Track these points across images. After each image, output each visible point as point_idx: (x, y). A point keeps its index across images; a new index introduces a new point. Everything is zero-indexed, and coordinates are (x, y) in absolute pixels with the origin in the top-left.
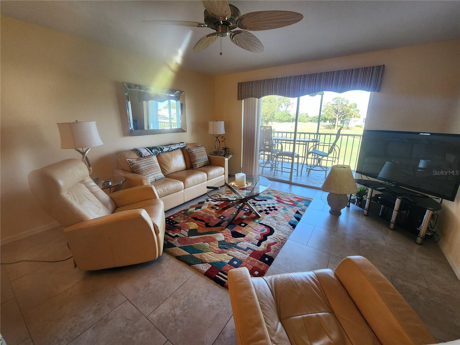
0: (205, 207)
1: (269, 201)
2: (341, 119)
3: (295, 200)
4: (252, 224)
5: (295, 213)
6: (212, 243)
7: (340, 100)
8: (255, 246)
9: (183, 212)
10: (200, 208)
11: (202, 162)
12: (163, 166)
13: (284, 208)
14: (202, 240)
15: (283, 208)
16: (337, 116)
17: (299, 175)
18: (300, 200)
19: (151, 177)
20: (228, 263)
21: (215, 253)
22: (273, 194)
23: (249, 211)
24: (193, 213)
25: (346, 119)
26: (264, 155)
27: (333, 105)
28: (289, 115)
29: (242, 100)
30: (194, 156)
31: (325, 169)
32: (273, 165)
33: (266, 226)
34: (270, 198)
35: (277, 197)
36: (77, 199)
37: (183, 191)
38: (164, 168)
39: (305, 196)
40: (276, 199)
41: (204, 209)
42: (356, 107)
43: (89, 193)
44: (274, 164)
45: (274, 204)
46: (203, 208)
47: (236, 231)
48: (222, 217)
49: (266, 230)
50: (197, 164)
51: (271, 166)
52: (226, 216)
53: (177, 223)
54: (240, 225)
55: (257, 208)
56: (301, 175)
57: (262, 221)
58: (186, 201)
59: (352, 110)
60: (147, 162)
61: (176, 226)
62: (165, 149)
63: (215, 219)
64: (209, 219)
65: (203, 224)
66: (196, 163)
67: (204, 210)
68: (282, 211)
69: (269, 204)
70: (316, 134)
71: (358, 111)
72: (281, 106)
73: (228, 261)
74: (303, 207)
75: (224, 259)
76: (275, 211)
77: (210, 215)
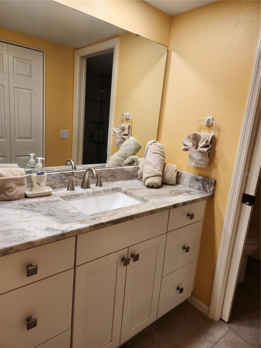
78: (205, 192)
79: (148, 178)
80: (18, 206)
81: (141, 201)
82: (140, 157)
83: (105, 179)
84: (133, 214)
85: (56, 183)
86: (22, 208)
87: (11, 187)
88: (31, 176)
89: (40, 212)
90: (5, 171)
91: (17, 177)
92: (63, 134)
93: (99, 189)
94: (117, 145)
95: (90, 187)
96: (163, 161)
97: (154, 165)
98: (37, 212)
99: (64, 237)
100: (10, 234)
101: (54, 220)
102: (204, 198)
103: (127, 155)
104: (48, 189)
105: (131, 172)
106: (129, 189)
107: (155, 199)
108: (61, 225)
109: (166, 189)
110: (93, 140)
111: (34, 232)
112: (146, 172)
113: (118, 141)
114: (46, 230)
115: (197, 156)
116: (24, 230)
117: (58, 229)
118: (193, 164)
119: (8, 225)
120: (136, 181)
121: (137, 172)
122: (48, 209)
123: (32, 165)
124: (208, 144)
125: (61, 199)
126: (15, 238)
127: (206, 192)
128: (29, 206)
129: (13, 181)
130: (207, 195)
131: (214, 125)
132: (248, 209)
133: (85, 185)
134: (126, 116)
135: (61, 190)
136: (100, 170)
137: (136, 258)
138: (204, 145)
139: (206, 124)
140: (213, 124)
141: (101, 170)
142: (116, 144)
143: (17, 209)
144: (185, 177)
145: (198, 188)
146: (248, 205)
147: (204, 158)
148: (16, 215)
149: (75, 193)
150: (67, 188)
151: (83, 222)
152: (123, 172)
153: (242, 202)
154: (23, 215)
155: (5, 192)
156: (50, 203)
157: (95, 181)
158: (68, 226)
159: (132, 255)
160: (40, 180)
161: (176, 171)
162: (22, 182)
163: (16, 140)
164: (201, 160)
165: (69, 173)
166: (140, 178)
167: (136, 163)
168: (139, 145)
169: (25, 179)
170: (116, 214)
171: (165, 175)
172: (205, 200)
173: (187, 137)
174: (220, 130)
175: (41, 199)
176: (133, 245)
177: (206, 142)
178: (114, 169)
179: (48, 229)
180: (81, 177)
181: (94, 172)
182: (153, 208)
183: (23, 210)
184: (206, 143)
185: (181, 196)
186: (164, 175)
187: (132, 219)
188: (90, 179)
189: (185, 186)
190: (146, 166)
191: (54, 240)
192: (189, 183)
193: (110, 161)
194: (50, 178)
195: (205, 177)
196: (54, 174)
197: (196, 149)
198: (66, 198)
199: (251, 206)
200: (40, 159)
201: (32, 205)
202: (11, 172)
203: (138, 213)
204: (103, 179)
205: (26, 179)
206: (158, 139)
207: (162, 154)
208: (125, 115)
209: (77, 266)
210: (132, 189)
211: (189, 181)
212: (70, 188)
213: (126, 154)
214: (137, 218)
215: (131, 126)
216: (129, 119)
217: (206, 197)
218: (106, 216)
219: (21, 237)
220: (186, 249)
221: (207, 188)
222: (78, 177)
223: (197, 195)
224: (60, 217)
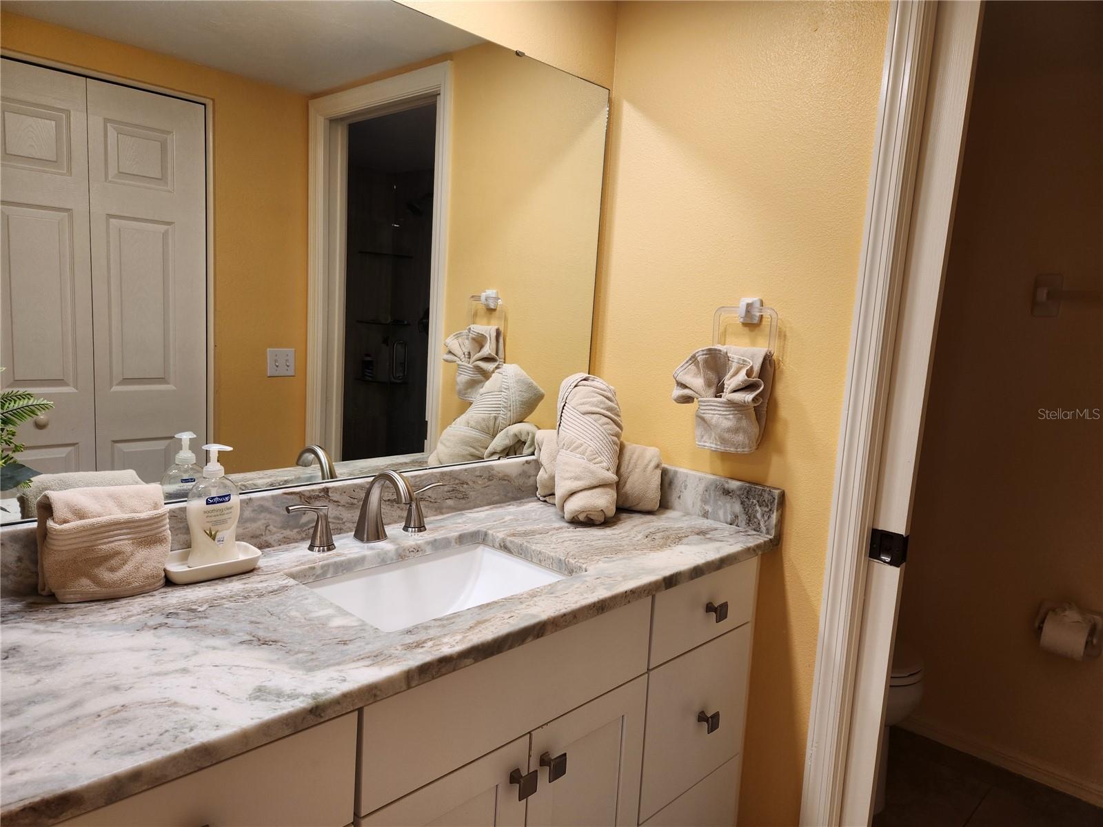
78: (755, 530)
79: (572, 494)
80: (142, 617)
81: (560, 571)
82: (539, 429)
83: (431, 505)
84: (544, 616)
85: (271, 527)
86: (161, 625)
87: (117, 553)
88: (184, 510)
89: (225, 632)
90: (96, 497)
91: (138, 515)
92: (276, 361)
93: (415, 540)
94: (460, 393)
95: (386, 536)
96: (615, 438)
97: (592, 451)
98: (213, 634)
99: (321, 717)
100: (127, 721)
101: (278, 659)
102: (754, 550)
103: (497, 422)
104: (244, 552)
105: (516, 477)
106: (514, 535)
107: (605, 562)
108: (304, 677)
109: (632, 528)
110: (370, 379)
111: (215, 709)
112: (568, 475)
113: (463, 378)
114: (257, 698)
115: (723, 419)
116: (175, 704)
117: (299, 691)
118: (710, 444)
119: (116, 688)
120: (532, 508)
121: (532, 478)
122: (252, 622)
123: (186, 471)
124: (754, 379)
125: (292, 582)
126: (144, 738)
127: (758, 529)
128: (184, 614)
129: (125, 531)
130: (761, 539)
131: (765, 322)
132: (889, 578)
133: (369, 530)
134: (486, 300)
135: (287, 550)
136: (415, 477)
137: (557, 767)
138: (742, 382)
139: (742, 320)
140: (761, 317)
141: (420, 476)
142: (458, 388)
143: (143, 629)
144: (686, 487)
145: (729, 518)
146: (890, 563)
147: (744, 423)
148: (139, 650)
149: (338, 559)
150: (308, 543)
151: (379, 659)
152: (489, 480)
153: (870, 557)
154: (164, 649)
155: (96, 571)
156: (256, 599)
157: (399, 512)
158: (332, 679)
159: (544, 760)
160: (216, 523)
161: (657, 466)
162: (157, 531)
163: (115, 388)
164: (736, 430)
165: (313, 490)
166: (545, 497)
167: (530, 446)
168: (536, 389)
169: (164, 519)
170: (486, 621)
171: (626, 482)
172: (757, 555)
173: (687, 359)
174: (785, 336)
175: (223, 588)
176: (547, 724)
177: (749, 374)
178: (461, 470)
179: (260, 693)
180: (352, 504)
181: (401, 485)
182: (602, 593)
183: (162, 631)
184: (748, 377)
185: (683, 546)
186: (622, 482)
187: (542, 636)
188: (385, 509)
189: (687, 514)
190: (564, 456)
191: (287, 733)
192: (699, 503)
193: (442, 443)
194: (248, 514)
195: (749, 482)
196: (263, 498)
197: (716, 397)
198: (310, 576)
199: (898, 567)
200: (214, 448)
201: (193, 611)
202: (116, 499)
203: (557, 613)
204: (426, 507)
205: (168, 520)
206: (593, 367)
207: (613, 417)
208: (483, 295)
209: (362, 815)
210: (525, 534)
211: (700, 498)
212: (318, 542)
213: (496, 418)
214: (556, 631)
215: (502, 329)
216: (494, 310)
217: (758, 546)
218: (454, 633)
219: (167, 731)
220: (707, 721)
221: (759, 515)
222: (342, 502)
223: (732, 541)
224: (297, 647)
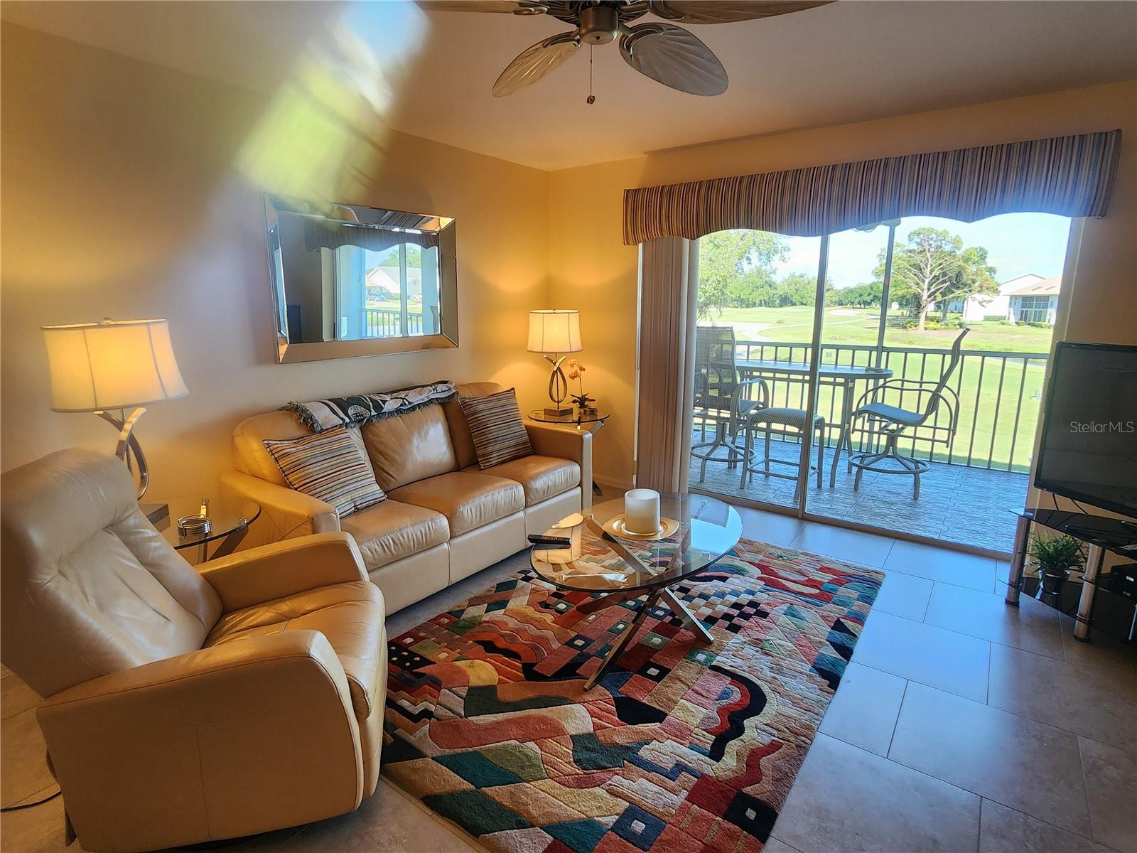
0: (519, 602)
1: (735, 582)
2: (939, 298)
3: (825, 578)
4: (684, 670)
5: (829, 630)
6: (551, 743)
7: (932, 239)
8: (703, 757)
9: (446, 621)
10: (502, 604)
11: (507, 444)
12: (382, 459)
13: (789, 608)
14: (515, 730)
15: (785, 607)
16: (926, 286)
17: (826, 484)
18: (842, 578)
19: (342, 500)
20: (612, 829)
21: (564, 785)
22: (748, 556)
23: (669, 618)
24: (480, 623)
25: (954, 297)
26: (705, 417)
27: (909, 254)
28: (770, 286)
29: (636, 244)
30: (483, 427)
31: (912, 466)
32: (736, 453)
33: (736, 678)
34: (739, 571)
35: (759, 566)
36: (89, 590)
37: (446, 546)
38: (385, 468)
39: (857, 565)
40: (758, 572)
41: (515, 608)
42: (984, 259)
43: (135, 566)
44: (738, 450)
45: (753, 593)
46: (513, 604)
47: (632, 696)
48: (580, 643)
49: (736, 695)
50: (492, 453)
51: (730, 455)
52: (591, 636)
53: (426, 662)
54: (643, 672)
55: (696, 608)
56: (832, 486)
57: (718, 658)
58: (455, 579)
59: (972, 268)
60: (329, 447)
61: (424, 674)
62: (391, 405)
63: (556, 650)
64: (535, 649)
65: (515, 667)
66: (489, 449)
67: (515, 614)
68: (783, 619)
69: (737, 594)
70: (876, 349)
71: (992, 270)
72: (748, 259)
73: (611, 820)
74: (857, 606)
75: (596, 812)
76: (762, 622)
77: (538, 632)
